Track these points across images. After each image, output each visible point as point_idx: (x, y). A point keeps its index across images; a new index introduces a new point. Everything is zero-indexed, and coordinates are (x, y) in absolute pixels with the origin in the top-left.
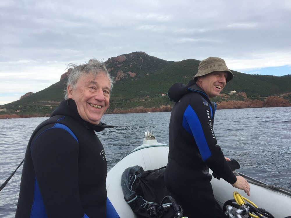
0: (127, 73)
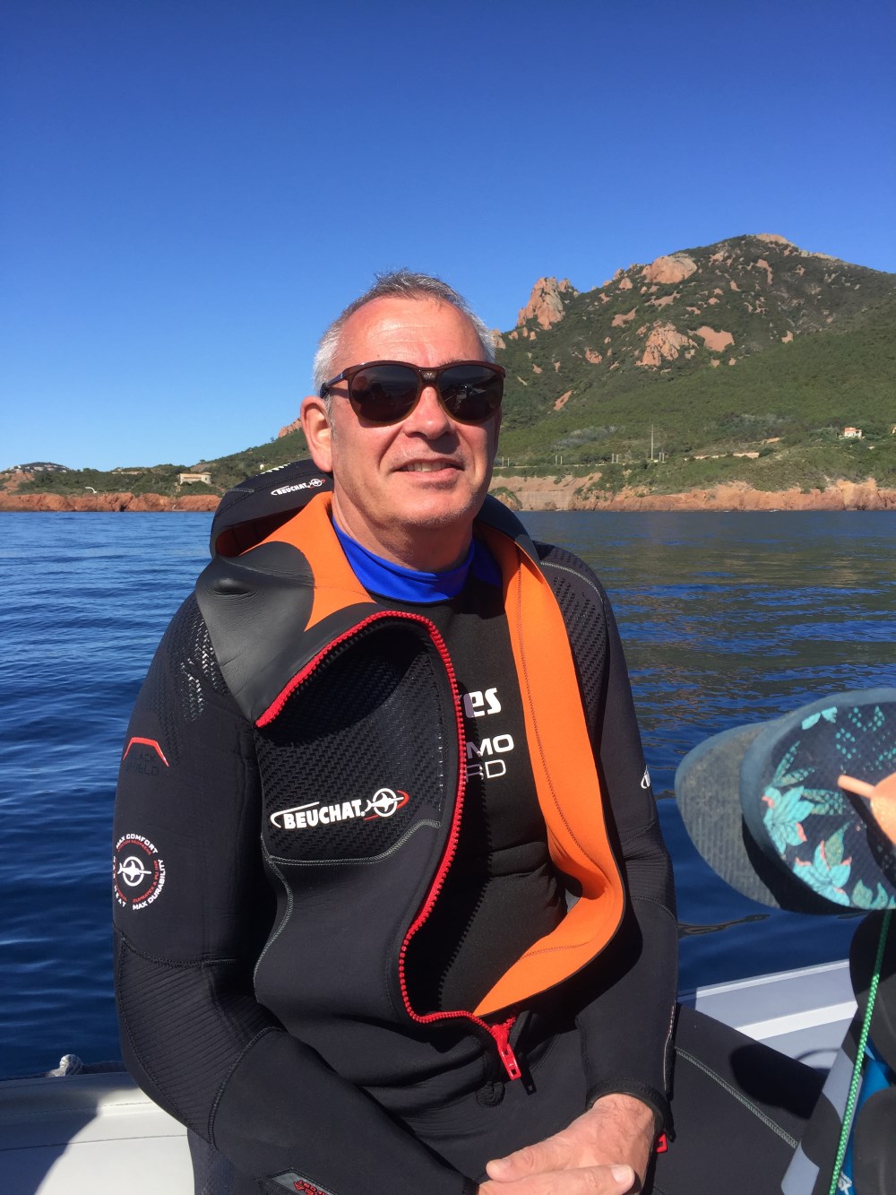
0: (691, 333)
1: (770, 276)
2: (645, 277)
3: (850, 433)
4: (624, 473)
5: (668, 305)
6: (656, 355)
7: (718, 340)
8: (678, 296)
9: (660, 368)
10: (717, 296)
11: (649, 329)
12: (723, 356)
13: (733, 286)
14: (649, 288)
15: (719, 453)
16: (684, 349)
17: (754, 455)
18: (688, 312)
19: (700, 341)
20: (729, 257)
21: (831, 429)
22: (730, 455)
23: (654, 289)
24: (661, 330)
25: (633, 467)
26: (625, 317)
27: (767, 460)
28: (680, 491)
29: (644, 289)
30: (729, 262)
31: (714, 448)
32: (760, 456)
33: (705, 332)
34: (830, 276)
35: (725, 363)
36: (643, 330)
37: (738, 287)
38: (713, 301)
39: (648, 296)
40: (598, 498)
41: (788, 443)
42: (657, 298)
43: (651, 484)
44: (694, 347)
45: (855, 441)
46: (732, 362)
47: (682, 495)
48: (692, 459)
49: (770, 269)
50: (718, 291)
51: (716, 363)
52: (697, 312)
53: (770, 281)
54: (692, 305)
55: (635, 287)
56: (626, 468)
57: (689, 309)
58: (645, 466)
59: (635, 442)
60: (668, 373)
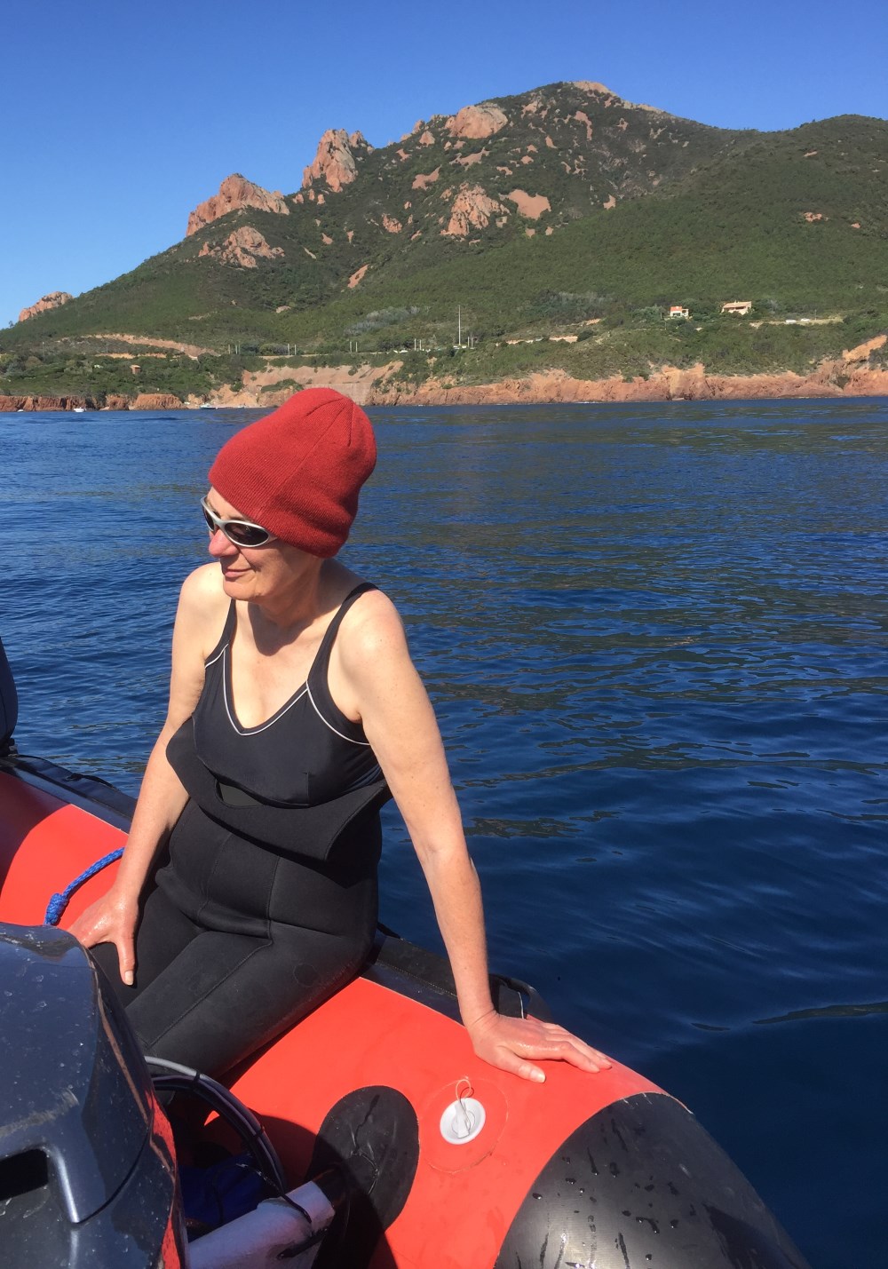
0: (502, 197)
1: (590, 131)
2: (448, 131)
3: (676, 311)
4: (429, 361)
5: (476, 164)
6: (463, 223)
7: (533, 206)
8: (487, 153)
9: (469, 238)
10: (531, 154)
11: (455, 192)
12: (539, 225)
13: (549, 142)
14: (453, 144)
15: (534, 337)
16: (495, 216)
17: (571, 339)
18: (498, 173)
19: (513, 206)
20: (543, 108)
21: (655, 308)
22: (546, 340)
23: (459, 144)
24: (468, 194)
25: (439, 355)
26: (427, 178)
27: (586, 344)
28: (491, 382)
29: (448, 144)
30: (544, 113)
31: (529, 332)
32: (579, 340)
33: (518, 196)
34: (656, 131)
35: (541, 232)
36: (447, 193)
37: (554, 143)
38: (526, 160)
39: (452, 153)
40: (399, 390)
41: (609, 325)
42: (464, 156)
43: (459, 373)
44: (505, 214)
45: (682, 322)
46: (549, 231)
47: (492, 386)
48: (505, 345)
49: (589, 123)
50: (531, 148)
51: (531, 233)
52: (509, 172)
53: (589, 137)
54: (503, 165)
55: (437, 142)
56: (431, 355)
57: (500, 169)
58: (452, 353)
59: (440, 326)
60: (478, 244)
